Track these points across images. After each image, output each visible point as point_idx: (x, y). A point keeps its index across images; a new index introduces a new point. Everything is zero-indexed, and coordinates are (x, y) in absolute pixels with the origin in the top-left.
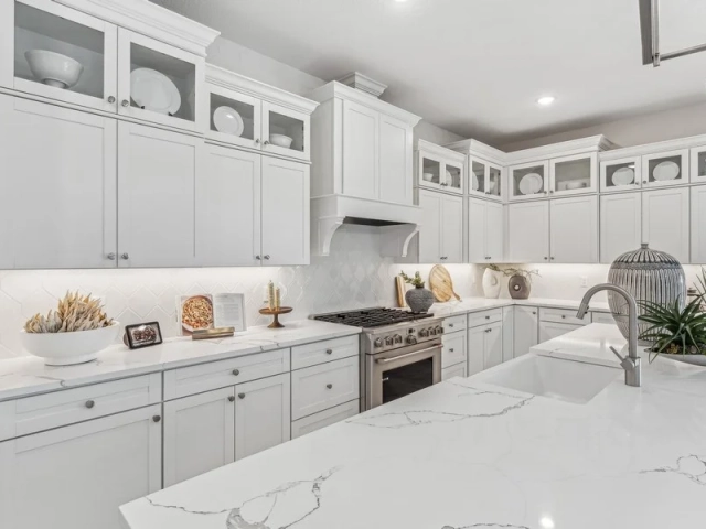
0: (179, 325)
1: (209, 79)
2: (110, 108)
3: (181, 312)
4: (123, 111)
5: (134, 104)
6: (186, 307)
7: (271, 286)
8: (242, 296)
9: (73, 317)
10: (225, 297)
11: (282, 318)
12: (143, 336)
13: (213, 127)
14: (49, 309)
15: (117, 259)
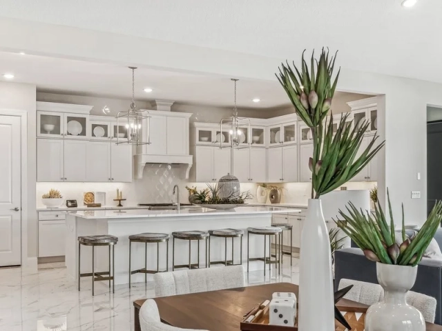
0: (83, 202)
1: (91, 120)
2: (62, 137)
3: (84, 197)
4: (65, 137)
5: (68, 134)
6: (85, 196)
7: (118, 190)
8: (105, 193)
9: (53, 195)
10: (99, 193)
11: (122, 202)
12: (73, 204)
13: (93, 135)
14: (47, 192)
15: (64, 179)
